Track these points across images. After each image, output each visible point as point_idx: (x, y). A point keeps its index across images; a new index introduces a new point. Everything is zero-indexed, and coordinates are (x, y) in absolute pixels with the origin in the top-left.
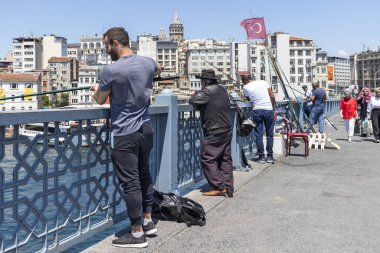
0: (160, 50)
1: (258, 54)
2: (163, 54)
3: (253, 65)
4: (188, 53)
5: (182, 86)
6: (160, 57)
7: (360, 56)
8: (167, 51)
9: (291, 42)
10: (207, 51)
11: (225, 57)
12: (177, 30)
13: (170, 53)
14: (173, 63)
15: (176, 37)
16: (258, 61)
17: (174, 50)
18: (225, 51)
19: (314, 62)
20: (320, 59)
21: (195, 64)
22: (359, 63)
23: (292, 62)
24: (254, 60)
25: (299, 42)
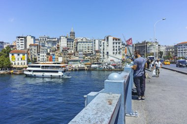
0: (68, 42)
1: (102, 44)
2: (69, 43)
3: (100, 48)
4: (77, 43)
5: (76, 55)
6: (68, 44)
7: (136, 45)
8: (70, 42)
9: (113, 39)
10: (84, 42)
11: (90, 45)
12: (73, 34)
13: (71, 43)
14: (72, 47)
15: (72, 37)
16: (102, 46)
17: (72, 42)
18: (90, 42)
19: (121, 47)
20: (123, 46)
21: (80, 47)
22: (135, 47)
23: (113, 47)
24: (101, 46)
25: (116, 39)
